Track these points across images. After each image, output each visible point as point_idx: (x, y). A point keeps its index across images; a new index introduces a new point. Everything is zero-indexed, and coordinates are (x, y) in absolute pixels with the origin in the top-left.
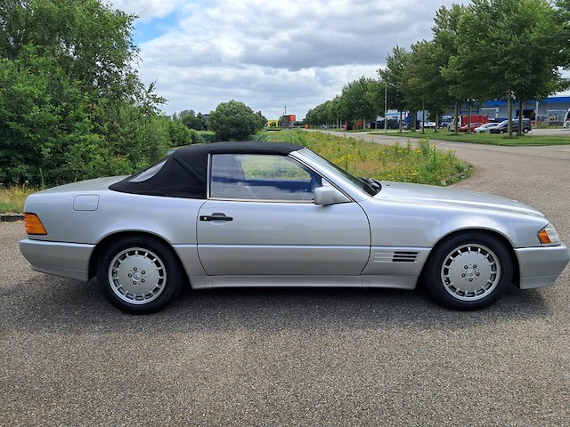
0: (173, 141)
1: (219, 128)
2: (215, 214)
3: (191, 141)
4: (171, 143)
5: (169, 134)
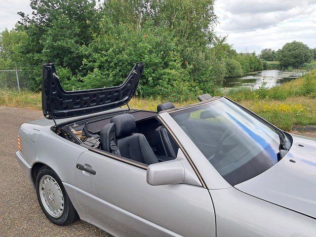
0: (251, 68)
1: (282, 60)
2: (86, 165)
3: (263, 68)
4: (250, 70)
5: (249, 65)
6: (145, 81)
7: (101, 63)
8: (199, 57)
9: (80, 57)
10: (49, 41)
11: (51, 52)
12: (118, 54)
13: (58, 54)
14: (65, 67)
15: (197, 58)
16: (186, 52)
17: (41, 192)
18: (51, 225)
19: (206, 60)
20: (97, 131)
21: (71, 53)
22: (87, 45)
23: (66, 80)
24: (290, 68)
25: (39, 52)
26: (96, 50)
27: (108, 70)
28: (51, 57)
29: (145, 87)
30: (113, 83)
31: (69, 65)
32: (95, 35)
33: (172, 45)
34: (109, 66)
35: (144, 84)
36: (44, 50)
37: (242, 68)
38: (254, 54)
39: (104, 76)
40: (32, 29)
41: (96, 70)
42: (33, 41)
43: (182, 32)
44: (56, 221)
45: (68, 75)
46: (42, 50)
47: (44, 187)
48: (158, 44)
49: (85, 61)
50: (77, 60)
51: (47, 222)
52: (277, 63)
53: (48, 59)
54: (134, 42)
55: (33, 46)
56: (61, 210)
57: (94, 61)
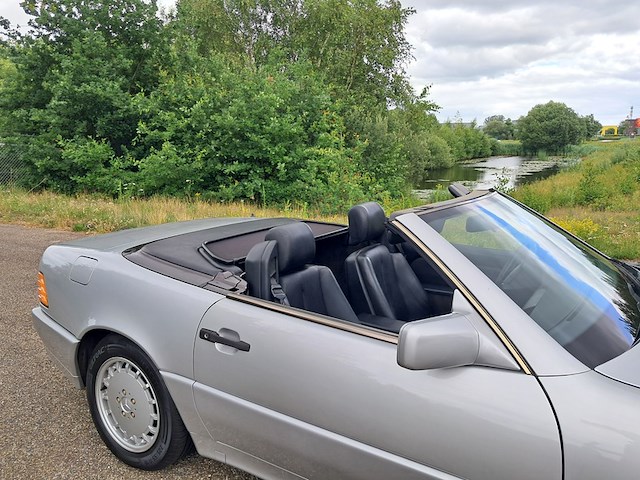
0: (468, 153)
1: (528, 137)
2: (224, 330)
3: (490, 152)
4: (465, 155)
5: (463, 145)
6: (269, 170)
7: (177, 131)
8: (377, 126)
9: (132, 120)
10: (64, 81)
11: (68, 106)
12: (212, 114)
13: (83, 112)
14: (98, 139)
15: (373, 128)
16: (349, 114)
17: (100, 396)
18: (124, 468)
19: (390, 131)
20: (235, 259)
21: (112, 109)
22: (147, 94)
23: (102, 165)
24: (541, 153)
25: (41, 105)
26: (167, 106)
27: (192, 146)
28: (68, 117)
29: (269, 183)
30: (202, 175)
31: (108, 136)
32: (163, 73)
33: (324, 98)
34: (193, 138)
35: (266, 177)
36: (54, 102)
37: (451, 152)
38: (473, 124)
39: (184, 159)
40: (26, 57)
41: (166, 146)
42: (27, 82)
43: (341, 74)
44: (136, 460)
45: (105, 157)
46: (49, 101)
47: (107, 384)
48: (295, 97)
49: (142, 127)
50: (124, 126)
51: (112, 462)
52: (517, 142)
53: (61, 122)
54: (245, 91)
55: (28, 92)
56: (150, 434)
57: (162, 129)
